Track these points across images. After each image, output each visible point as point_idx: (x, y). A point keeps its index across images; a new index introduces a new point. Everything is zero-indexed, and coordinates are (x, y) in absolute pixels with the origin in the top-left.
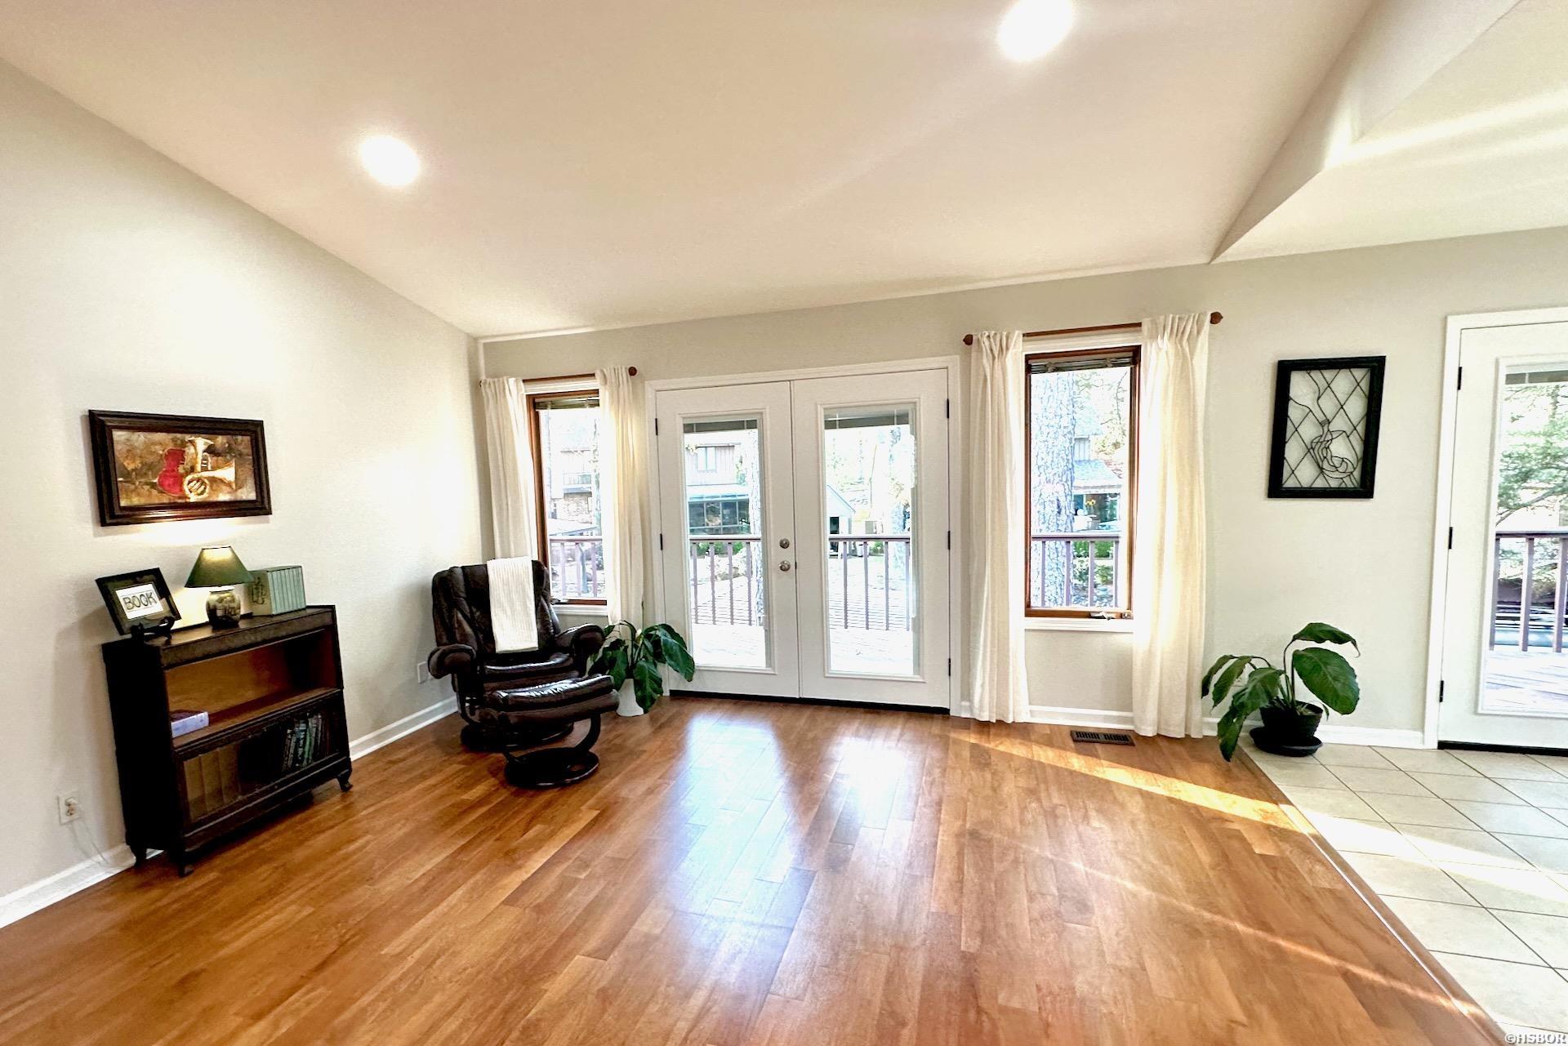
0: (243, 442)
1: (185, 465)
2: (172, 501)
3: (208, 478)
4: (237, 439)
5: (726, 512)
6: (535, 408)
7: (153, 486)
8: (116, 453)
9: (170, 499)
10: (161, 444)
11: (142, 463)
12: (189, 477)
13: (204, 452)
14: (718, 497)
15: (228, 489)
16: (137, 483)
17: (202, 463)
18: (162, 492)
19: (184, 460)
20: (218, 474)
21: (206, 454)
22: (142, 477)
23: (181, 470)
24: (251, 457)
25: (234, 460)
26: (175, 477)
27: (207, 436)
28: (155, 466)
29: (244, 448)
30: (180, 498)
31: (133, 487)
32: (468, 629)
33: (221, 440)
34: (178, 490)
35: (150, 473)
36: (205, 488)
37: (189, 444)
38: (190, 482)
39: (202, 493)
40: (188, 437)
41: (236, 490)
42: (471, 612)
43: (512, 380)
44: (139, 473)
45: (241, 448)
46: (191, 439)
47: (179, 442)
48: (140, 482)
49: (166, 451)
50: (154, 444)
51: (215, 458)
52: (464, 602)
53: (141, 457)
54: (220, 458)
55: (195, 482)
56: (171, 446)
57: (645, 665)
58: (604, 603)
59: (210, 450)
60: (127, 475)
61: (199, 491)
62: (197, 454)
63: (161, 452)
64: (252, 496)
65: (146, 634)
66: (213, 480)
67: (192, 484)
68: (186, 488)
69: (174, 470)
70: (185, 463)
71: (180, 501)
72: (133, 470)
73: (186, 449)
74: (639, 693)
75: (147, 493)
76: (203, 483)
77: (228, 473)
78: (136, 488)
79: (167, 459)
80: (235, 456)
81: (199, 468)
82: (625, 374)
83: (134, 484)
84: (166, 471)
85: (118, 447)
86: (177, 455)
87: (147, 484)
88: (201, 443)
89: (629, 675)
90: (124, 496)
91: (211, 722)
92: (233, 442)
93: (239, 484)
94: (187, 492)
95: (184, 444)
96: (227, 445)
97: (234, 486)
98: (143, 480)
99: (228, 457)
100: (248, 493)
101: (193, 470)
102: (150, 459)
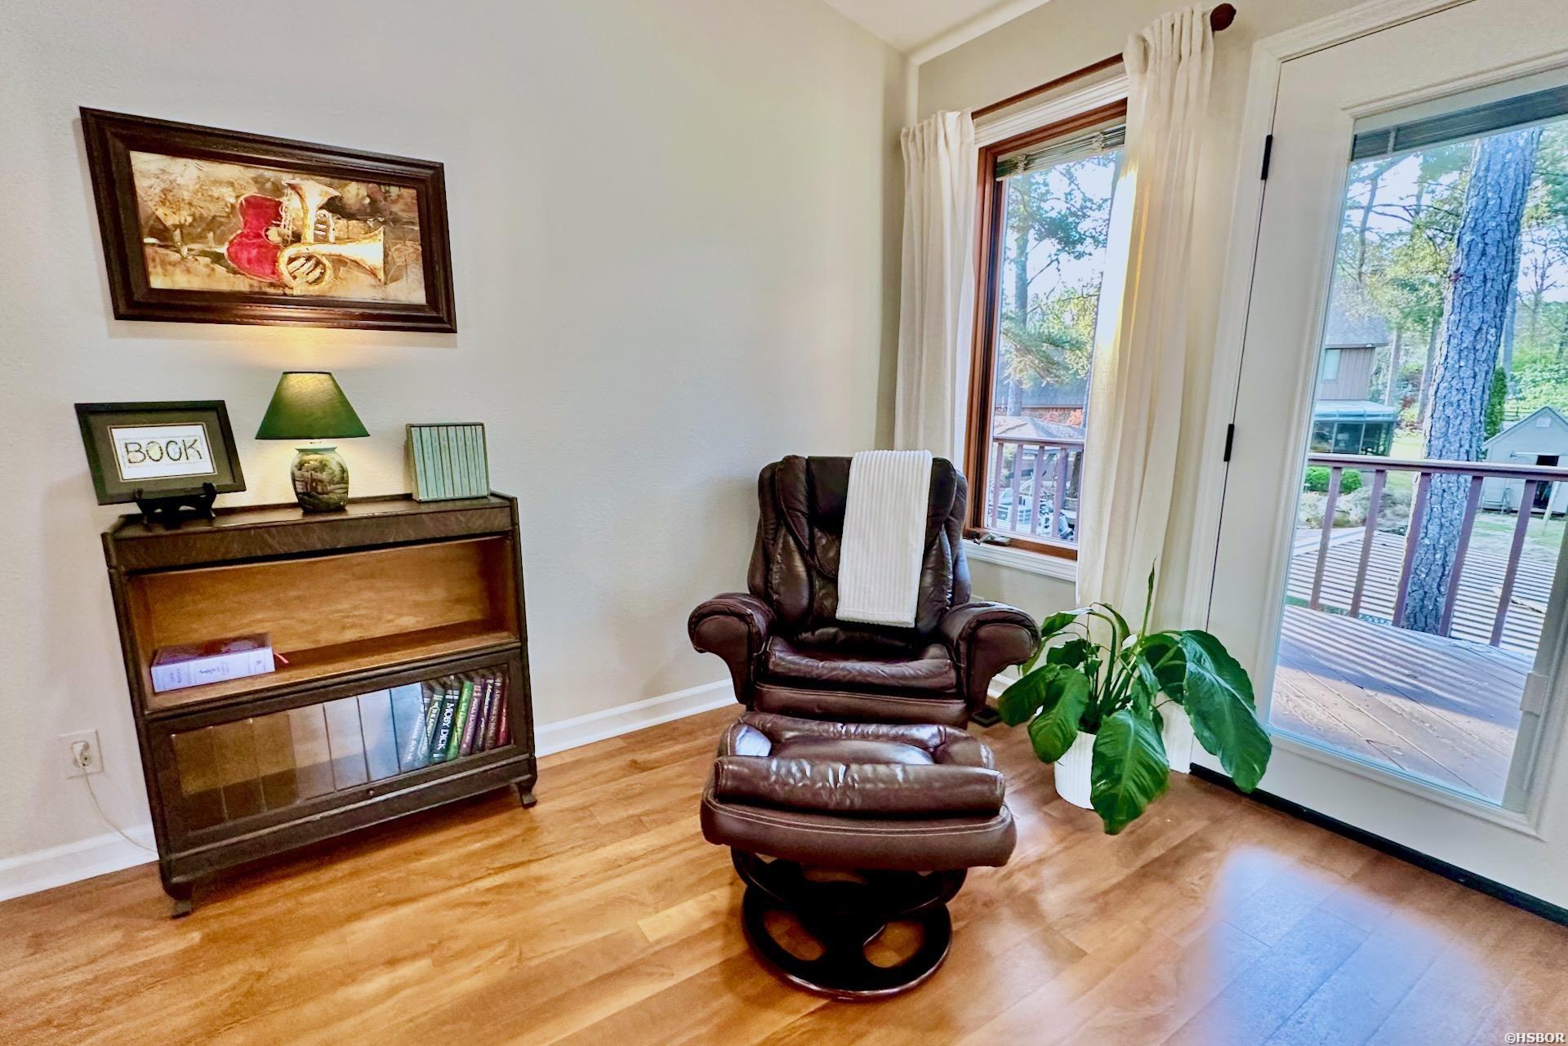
0: (403, 201)
1: (281, 229)
2: (257, 290)
3: (328, 256)
4: (388, 192)
5: (1343, 437)
6: (995, 175)
7: (217, 258)
8: (140, 192)
9: (251, 286)
10: (232, 184)
11: (193, 215)
12: (291, 251)
13: (321, 208)
14: (1335, 416)
15: (370, 280)
16: (185, 251)
17: (316, 229)
18: (235, 273)
19: (278, 217)
20: (348, 251)
21: (324, 211)
22: (193, 241)
23: (273, 235)
24: (417, 228)
25: (382, 229)
26: (260, 246)
27: (328, 180)
28: (221, 224)
29: (403, 210)
30: (271, 285)
31: (175, 257)
32: (800, 568)
33: (354, 193)
34: (268, 270)
35: (211, 235)
36: (322, 274)
37: (289, 191)
38: (291, 260)
39: (317, 281)
40: (286, 178)
41: (385, 284)
42: (812, 537)
43: (952, 117)
44: (190, 233)
45: (395, 208)
46: (292, 182)
47: (268, 185)
48: (189, 250)
49: (242, 198)
50: (217, 182)
51: (343, 222)
52: (804, 520)
53: (190, 204)
54: (353, 222)
55: (302, 260)
56: (252, 191)
57: (1131, 722)
58: (1072, 555)
59: (334, 206)
60: (163, 234)
61: (312, 277)
62: (306, 212)
63: (233, 200)
64: (419, 297)
65: (183, 508)
66: (339, 261)
67: (296, 264)
68: (282, 266)
69: (258, 236)
70: (283, 223)
71: (271, 290)
72: (176, 227)
73: (283, 200)
74: (1102, 785)
75: (206, 271)
76: (318, 263)
77: (369, 249)
78: (183, 258)
79: (244, 214)
80: (384, 223)
81: (309, 235)
82: (1199, 25)
83: (178, 251)
84: (241, 235)
85: (141, 183)
86: (264, 210)
87: (204, 254)
88: (316, 191)
89: (1090, 723)
90: (159, 269)
91: (279, 666)
92: (380, 197)
93: (390, 271)
94: (287, 278)
95: (278, 189)
96: (367, 201)
97: (381, 275)
98: (196, 247)
99: (371, 223)
100: (411, 290)
101: (297, 238)
102: (213, 210)
